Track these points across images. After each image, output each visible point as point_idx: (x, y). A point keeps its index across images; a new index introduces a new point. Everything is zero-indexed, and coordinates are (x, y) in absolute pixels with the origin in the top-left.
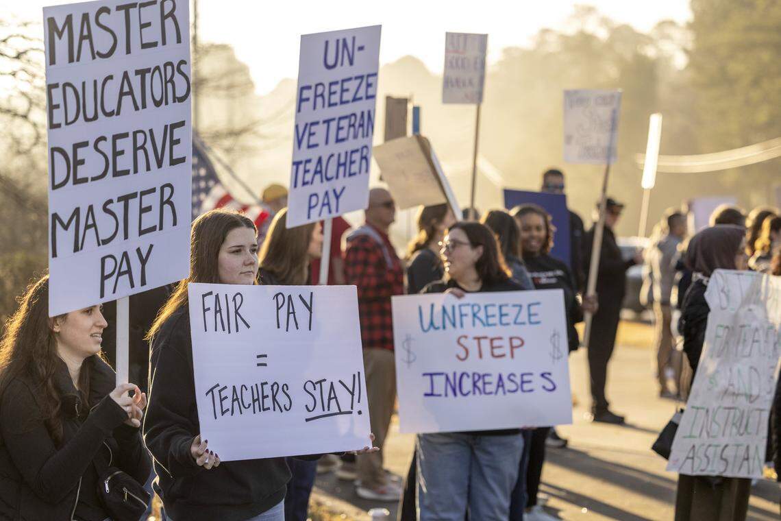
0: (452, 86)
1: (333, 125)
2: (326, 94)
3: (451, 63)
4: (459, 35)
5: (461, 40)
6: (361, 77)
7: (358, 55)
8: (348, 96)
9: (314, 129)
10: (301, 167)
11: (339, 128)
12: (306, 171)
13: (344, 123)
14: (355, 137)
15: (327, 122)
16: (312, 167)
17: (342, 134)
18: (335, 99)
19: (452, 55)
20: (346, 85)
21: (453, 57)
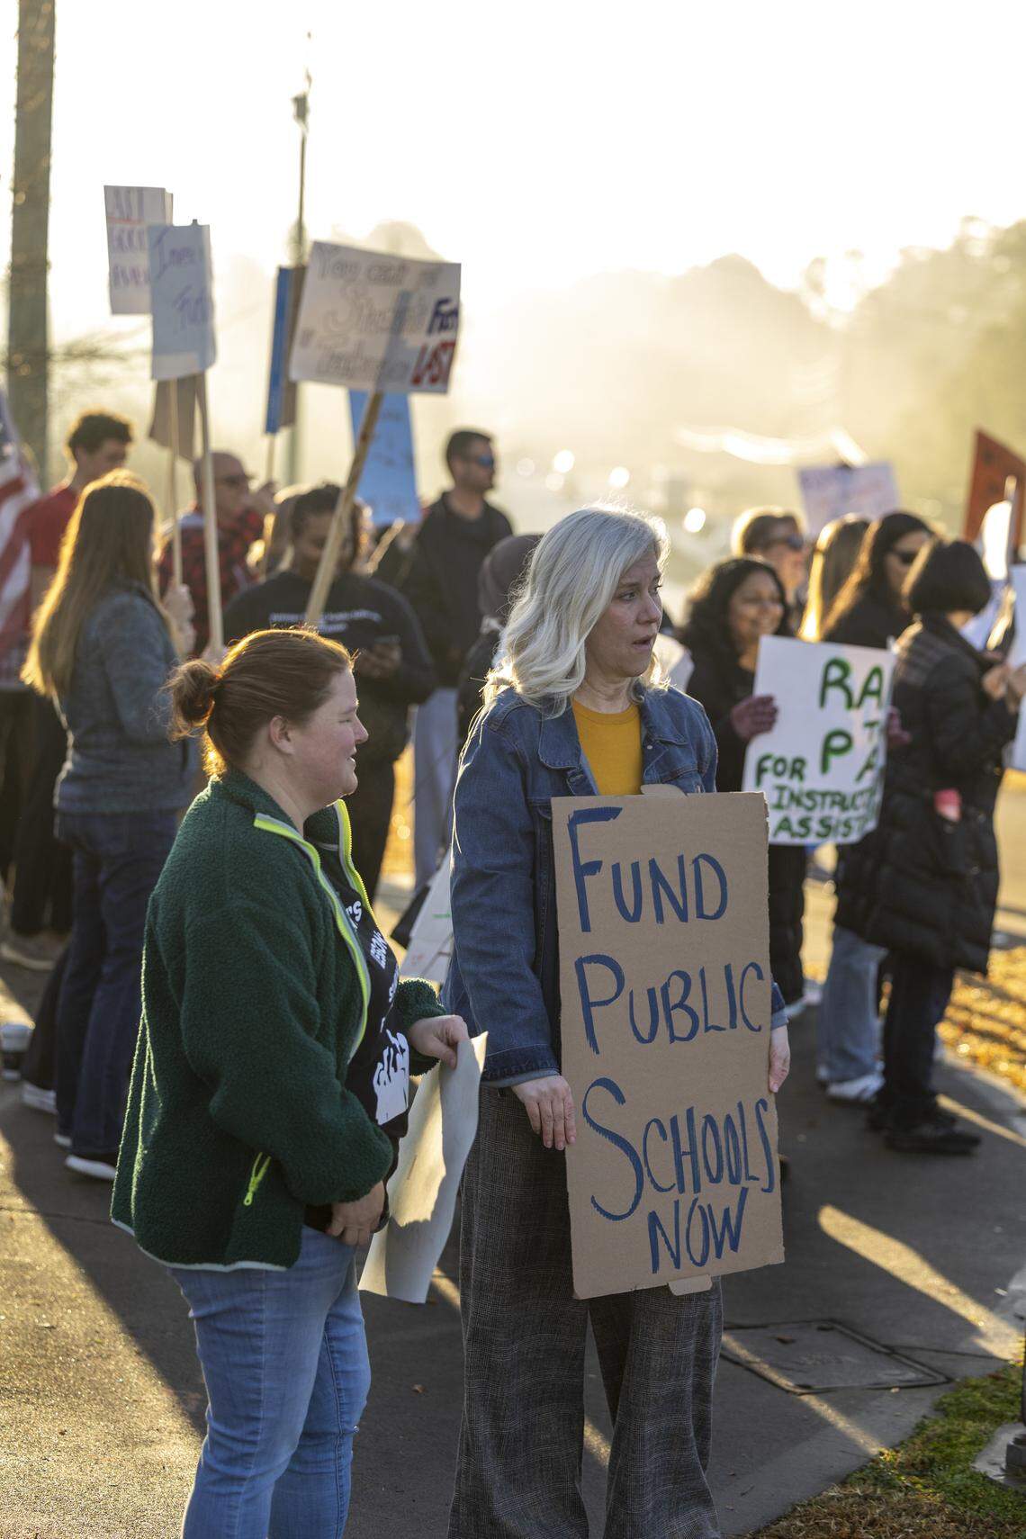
0: (127, 282)
3: (120, 240)
4: (129, 190)
5: (134, 198)
19: (118, 226)
21: (123, 231)
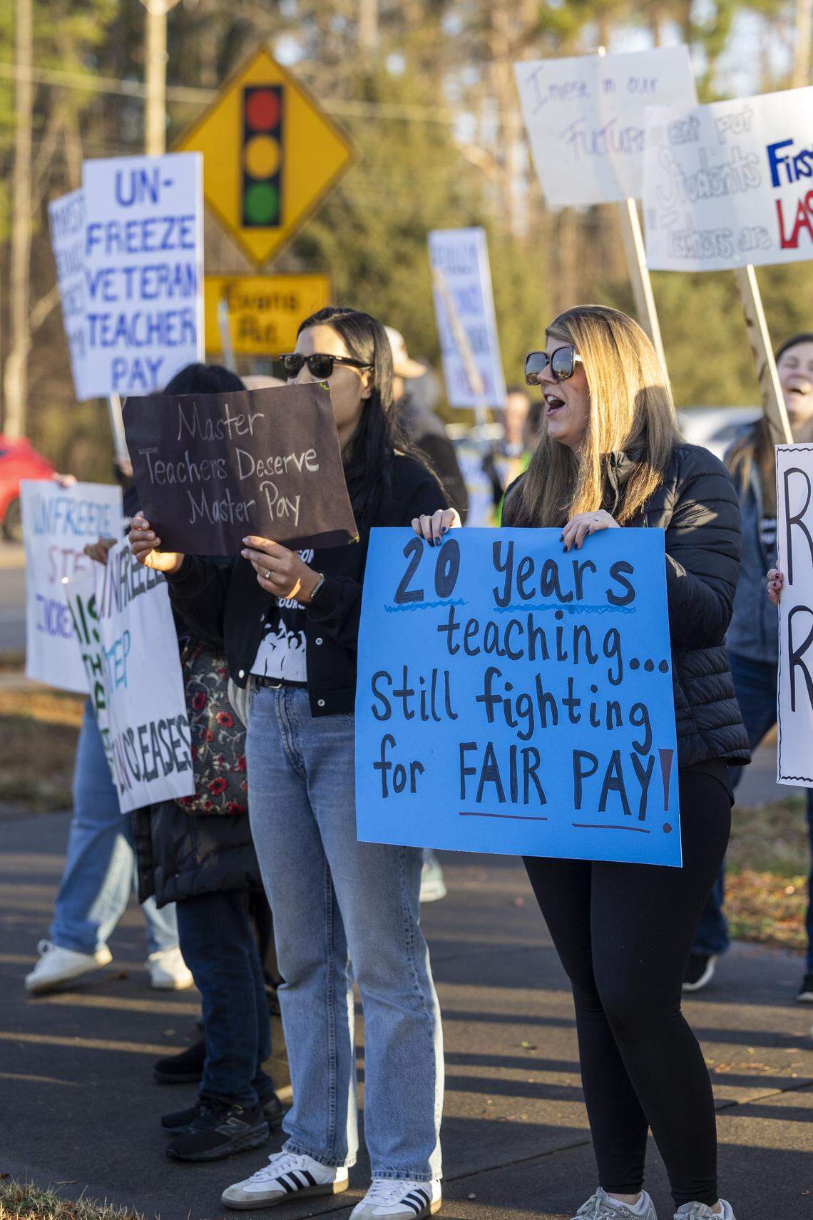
1: (136, 277)
2: (123, 236)
6: (171, 220)
7: (163, 192)
8: (154, 241)
9: (111, 277)
10: (98, 325)
11: (145, 282)
12: (105, 329)
13: (152, 275)
14: (170, 293)
15: (129, 271)
16: (113, 323)
17: (151, 289)
18: (136, 242)
20: (151, 227)
